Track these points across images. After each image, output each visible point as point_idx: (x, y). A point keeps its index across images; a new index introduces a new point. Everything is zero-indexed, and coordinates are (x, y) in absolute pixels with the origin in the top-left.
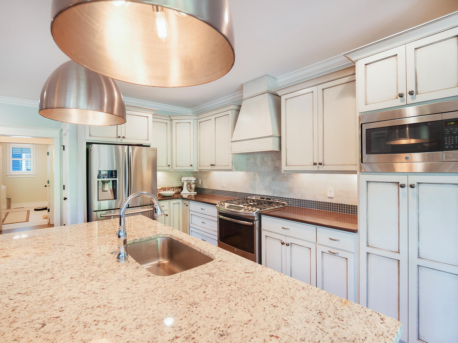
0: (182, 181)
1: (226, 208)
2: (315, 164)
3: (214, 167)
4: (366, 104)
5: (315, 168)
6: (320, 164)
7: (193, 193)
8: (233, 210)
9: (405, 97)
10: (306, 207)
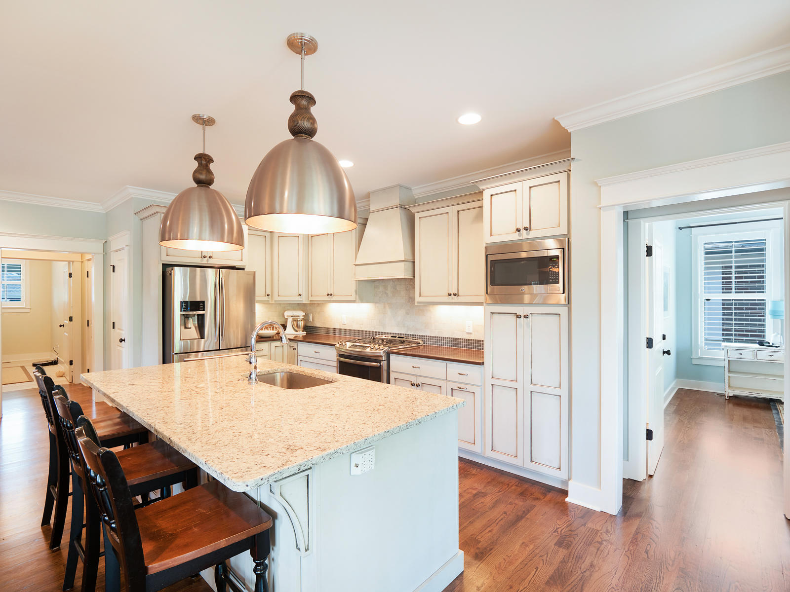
0: (286, 317)
1: (348, 348)
2: (450, 295)
3: (332, 298)
4: (491, 235)
5: (450, 299)
6: (455, 295)
7: (301, 333)
8: (357, 350)
9: (521, 231)
10: (444, 345)
